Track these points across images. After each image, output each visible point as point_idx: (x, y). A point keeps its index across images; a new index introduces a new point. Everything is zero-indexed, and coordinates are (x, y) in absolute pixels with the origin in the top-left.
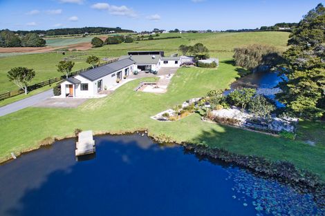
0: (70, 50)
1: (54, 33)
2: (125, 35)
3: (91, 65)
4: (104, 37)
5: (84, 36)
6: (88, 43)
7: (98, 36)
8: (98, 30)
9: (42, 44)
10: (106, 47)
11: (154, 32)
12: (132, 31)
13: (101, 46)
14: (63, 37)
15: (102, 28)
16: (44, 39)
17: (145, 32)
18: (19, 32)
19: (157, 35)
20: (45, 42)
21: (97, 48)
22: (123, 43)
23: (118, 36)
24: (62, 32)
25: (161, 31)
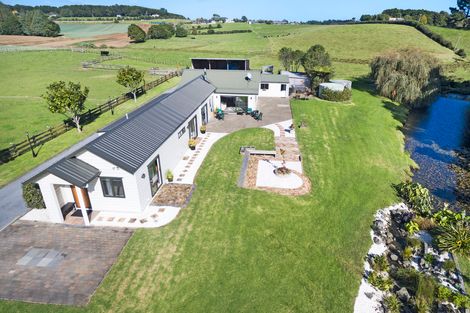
0: (98, 45)
1: (71, 13)
2: (175, 22)
3: (128, 90)
4: (145, 25)
5: (116, 22)
6: (123, 35)
7: (136, 23)
8: (135, 12)
9: (54, 32)
10: (151, 43)
11: (213, 19)
12: (182, 17)
13: (143, 41)
14: (85, 20)
15: (140, 8)
16: (56, 22)
17: (202, 20)
18: (18, 8)
19: (219, 26)
20: (58, 28)
21: (138, 45)
22: (173, 38)
23: (165, 24)
24: (83, 12)
25: (224, 20)
